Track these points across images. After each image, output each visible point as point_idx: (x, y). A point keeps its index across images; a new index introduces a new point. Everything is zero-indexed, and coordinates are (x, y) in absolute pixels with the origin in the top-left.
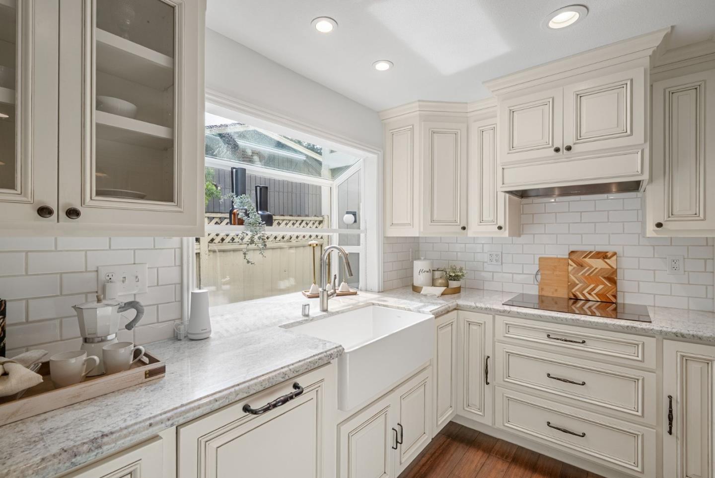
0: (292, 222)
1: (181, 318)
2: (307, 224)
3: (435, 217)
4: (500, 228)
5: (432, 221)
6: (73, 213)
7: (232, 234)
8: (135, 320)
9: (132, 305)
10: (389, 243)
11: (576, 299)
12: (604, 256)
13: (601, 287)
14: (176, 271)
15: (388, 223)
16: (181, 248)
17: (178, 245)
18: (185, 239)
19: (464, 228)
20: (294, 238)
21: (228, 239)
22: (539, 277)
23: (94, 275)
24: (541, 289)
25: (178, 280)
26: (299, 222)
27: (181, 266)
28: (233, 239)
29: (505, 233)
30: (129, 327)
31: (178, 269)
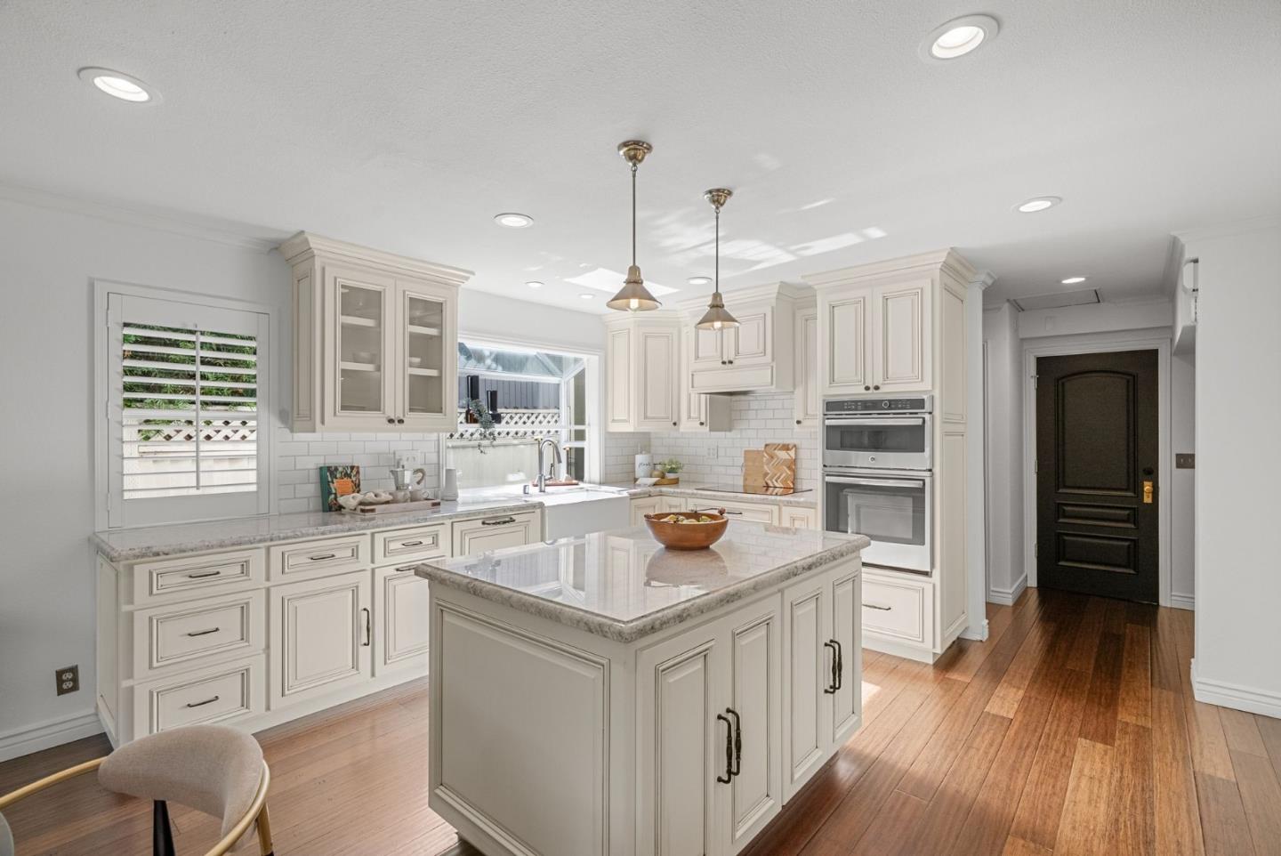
0: (526, 415)
1: (439, 487)
2: (544, 417)
3: (649, 414)
4: (702, 424)
5: (646, 417)
6: (401, 421)
7: (471, 431)
8: (421, 480)
9: (420, 470)
10: (610, 438)
11: (768, 487)
12: (786, 448)
13: (784, 475)
14: (435, 455)
15: (610, 420)
16: (439, 440)
17: (436, 438)
18: (441, 434)
19: (675, 424)
20: (529, 433)
21: (457, 435)
22: (744, 469)
23: (393, 456)
24: (745, 480)
25: (436, 462)
26: (534, 416)
27: (439, 452)
28: (462, 435)
29: (706, 429)
30: (419, 483)
31: (436, 454)
